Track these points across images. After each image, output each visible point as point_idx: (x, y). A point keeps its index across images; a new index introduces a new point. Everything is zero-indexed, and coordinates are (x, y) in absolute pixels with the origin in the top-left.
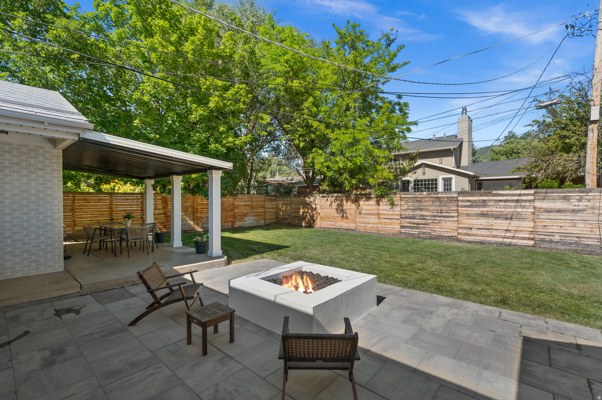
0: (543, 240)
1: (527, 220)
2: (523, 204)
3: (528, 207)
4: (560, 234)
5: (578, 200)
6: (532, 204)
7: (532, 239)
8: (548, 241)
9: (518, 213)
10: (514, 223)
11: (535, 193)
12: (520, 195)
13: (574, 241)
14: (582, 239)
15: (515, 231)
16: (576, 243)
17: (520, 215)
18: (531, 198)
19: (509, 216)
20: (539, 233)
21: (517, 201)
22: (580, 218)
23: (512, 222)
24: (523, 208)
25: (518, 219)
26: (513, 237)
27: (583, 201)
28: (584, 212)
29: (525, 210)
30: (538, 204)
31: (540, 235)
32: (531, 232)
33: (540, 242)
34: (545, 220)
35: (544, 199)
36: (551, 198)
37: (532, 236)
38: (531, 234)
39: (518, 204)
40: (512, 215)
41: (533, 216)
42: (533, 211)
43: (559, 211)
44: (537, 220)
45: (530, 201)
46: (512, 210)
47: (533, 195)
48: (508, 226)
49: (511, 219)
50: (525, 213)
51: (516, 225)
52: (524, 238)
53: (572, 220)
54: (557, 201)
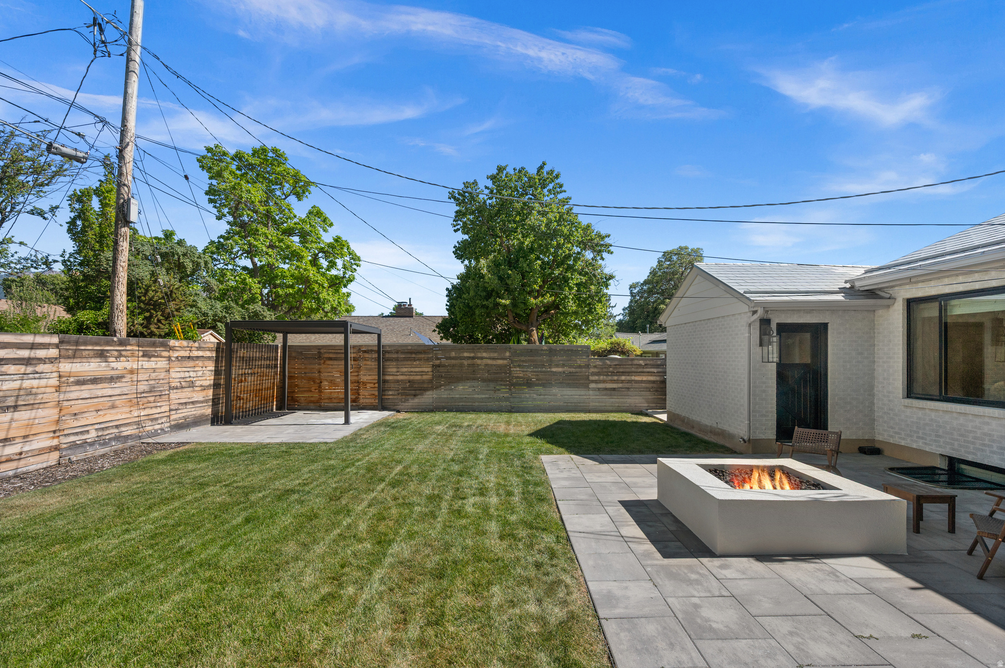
0: (73, 446)
1: (46, 405)
2: (41, 368)
3: (48, 375)
4: (97, 427)
5: (116, 358)
6: (55, 369)
7: (56, 448)
8: (81, 446)
9: (29, 392)
10: (23, 415)
11: (61, 342)
12: (33, 346)
13: (113, 435)
14: (123, 429)
15: (25, 437)
16: (117, 438)
17: (32, 397)
18: (53, 352)
19: (10, 402)
20: (66, 432)
21: (28, 362)
22: (117, 391)
23: (17, 415)
24: (40, 378)
25: (30, 407)
26: (21, 454)
27: (122, 359)
28: (124, 380)
29: (43, 382)
30: (66, 367)
31: (68, 435)
32: (54, 432)
33: (69, 452)
34: (76, 402)
35: (74, 357)
36: (84, 353)
37: (55, 442)
38: (53, 438)
39: (30, 369)
40: (18, 396)
41: (57, 394)
42: (57, 383)
43: (95, 381)
44: (65, 403)
45: (51, 360)
46: (17, 384)
47: (57, 346)
48: (9, 429)
49: (15, 408)
50: (43, 390)
51: (26, 422)
52: (41, 452)
53: (110, 396)
54: (93, 360)
